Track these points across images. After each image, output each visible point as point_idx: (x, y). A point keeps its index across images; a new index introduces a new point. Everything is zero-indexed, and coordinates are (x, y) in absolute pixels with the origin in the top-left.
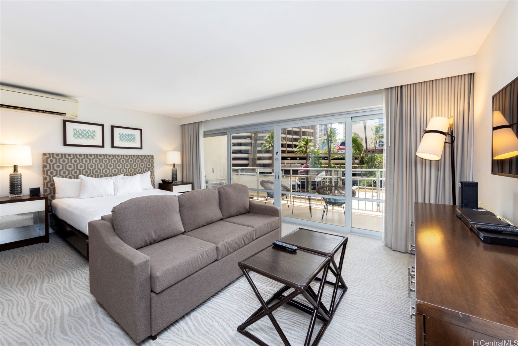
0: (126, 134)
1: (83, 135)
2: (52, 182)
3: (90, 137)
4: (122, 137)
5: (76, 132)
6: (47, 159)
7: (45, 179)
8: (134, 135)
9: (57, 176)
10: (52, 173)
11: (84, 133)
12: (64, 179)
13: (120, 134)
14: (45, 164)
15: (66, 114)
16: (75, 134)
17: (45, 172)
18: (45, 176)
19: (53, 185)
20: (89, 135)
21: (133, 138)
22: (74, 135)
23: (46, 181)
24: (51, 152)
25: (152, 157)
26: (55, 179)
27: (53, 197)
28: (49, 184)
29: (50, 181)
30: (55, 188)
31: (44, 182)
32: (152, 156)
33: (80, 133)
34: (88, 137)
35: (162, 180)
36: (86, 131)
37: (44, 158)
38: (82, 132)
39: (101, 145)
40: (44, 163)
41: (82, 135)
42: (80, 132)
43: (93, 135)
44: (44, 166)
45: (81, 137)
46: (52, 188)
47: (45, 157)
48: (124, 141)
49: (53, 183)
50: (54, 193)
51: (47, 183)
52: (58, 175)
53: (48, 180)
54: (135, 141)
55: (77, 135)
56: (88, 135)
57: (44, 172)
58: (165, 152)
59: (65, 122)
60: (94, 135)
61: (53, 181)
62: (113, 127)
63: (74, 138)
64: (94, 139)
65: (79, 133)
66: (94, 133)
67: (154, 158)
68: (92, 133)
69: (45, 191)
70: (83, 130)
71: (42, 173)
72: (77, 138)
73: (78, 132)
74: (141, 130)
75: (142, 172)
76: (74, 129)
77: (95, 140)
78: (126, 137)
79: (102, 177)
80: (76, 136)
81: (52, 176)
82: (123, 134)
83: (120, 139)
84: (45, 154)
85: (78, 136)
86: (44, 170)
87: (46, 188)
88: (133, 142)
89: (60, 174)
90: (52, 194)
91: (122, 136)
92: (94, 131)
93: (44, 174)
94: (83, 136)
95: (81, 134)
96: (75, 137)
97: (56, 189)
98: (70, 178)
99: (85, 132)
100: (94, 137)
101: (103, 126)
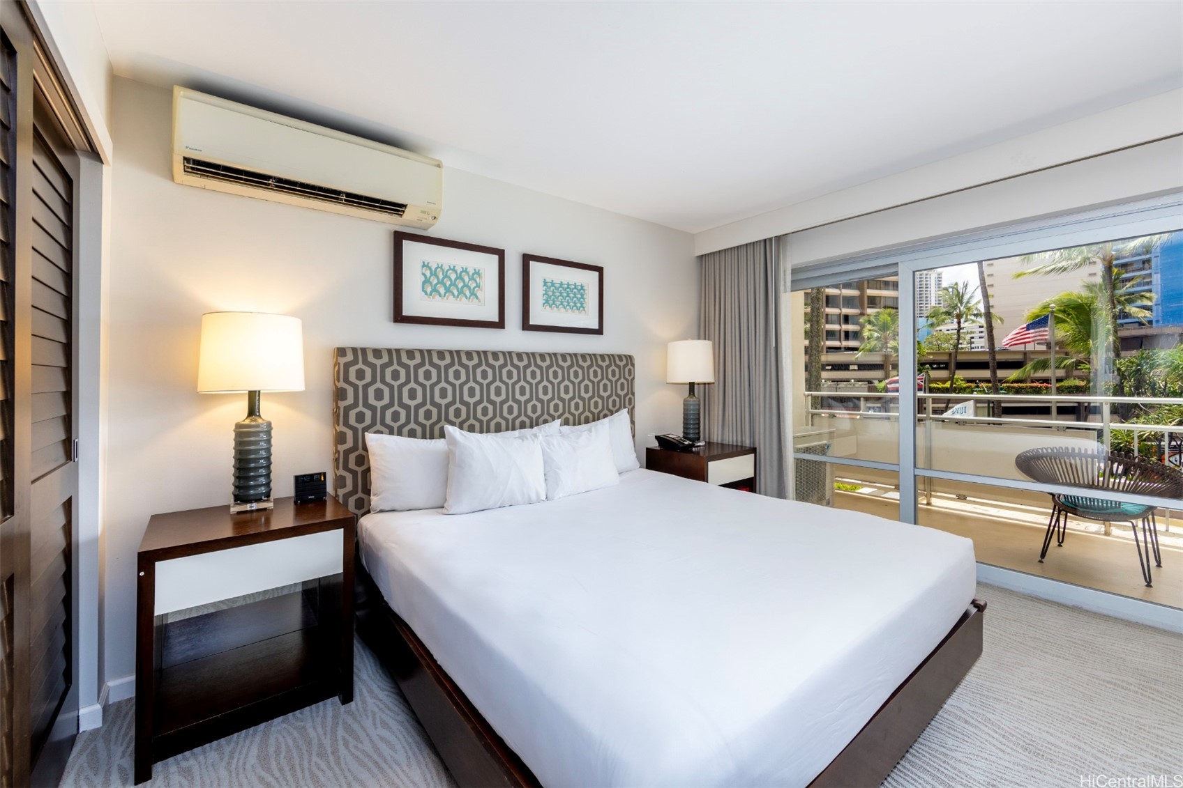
0: (561, 284)
1: (448, 283)
2: (360, 451)
3: (468, 293)
4: (550, 294)
5: (428, 274)
6: (347, 366)
7: (340, 438)
8: (582, 286)
9: (375, 428)
10: (360, 418)
11: (450, 279)
12: (395, 438)
13: (545, 283)
14: (342, 384)
15: (405, 206)
16: (426, 281)
17: (340, 416)
18: (341, 428)
19: (363, 460)
20: (466, 285)
21: (579, 296)
22: (424, 283)
23: (342, 448)
24: (359, 343)
25: (629, 359)
26: (372, 439)
27: (364, 507)
28: (352, 457)
29: (355, 448)
30: (369, 470)
31: (337, 452)
32: (630, 356)
33: (441, 277)
34: (461, 292)
35: (658, 438)
36: (456, 272)
37: (339, 364)
38: (446, 276)
39: (496, 319)
40: (338, 381)
41: (444, 285)
42: (441, 273)
43: (474, 285)
44: (339, 394)
45: (442, 290)
46: (360, 470)
47: (342, 360)
48: (557, 307)
49: (363, 453)
50: (367, 491)
51: (347, 453)
52: (378, 427)
53: (349, 443)
54: (584, 308)
55: (431, 284)
56: (460, 285)
57: (336, 415)
58: (664, 345)
59: (399, 238)
60: (478, 286)
61: (365, 449)
62: (527, 259)
63: (423, 293)
64: (477, 298)
65: (438, 278)
66: (478, 280)
67: (633, 365)
68: (472, 279)
69: (340, 481)
70: (448, 268)
71: (330, 418)
72: (431, 294)
73: (434, 274)
74: (600, 270)
75: (605, 411)
76: (424, 266)
77: (480, 301)
78: (561, 293)
79: (525, 428)
80: (429, 290)
81: (360, 427)
82: (553, 284)
83: (547, 301)
84: (341, 352)
85: (435, 290)
86: (338, 407)
87: (342, 472)
88: (578, 309)
89: (383, 423)
90: (360, 494)
91: (552, 288)
92: (477, 273)
93: (337, 422)
94: (448, 290)
95: (442, 282)
96: (426, 294)
97: (374, 475)
98: (412, 434)
99: (453, 276)
100: (479, 294)
101: (500, 253)
